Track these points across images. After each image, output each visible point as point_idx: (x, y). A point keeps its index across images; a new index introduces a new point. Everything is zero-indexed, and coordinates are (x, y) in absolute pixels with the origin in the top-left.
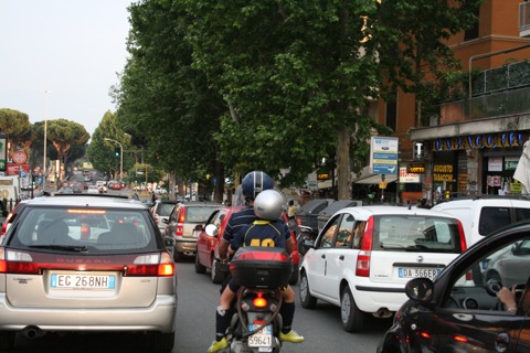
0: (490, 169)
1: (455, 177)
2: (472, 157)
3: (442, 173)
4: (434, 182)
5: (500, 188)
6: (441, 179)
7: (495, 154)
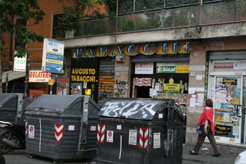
0: (137, 72)
1: (97, 78)
2: (121, 62)
3: (83, 75)
4: (71, 82)
5: (151, 87)
6: (81, 79)
7: (147, 60)
